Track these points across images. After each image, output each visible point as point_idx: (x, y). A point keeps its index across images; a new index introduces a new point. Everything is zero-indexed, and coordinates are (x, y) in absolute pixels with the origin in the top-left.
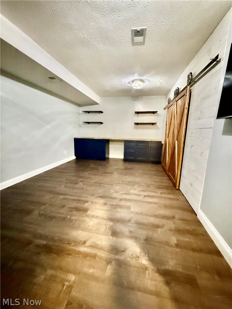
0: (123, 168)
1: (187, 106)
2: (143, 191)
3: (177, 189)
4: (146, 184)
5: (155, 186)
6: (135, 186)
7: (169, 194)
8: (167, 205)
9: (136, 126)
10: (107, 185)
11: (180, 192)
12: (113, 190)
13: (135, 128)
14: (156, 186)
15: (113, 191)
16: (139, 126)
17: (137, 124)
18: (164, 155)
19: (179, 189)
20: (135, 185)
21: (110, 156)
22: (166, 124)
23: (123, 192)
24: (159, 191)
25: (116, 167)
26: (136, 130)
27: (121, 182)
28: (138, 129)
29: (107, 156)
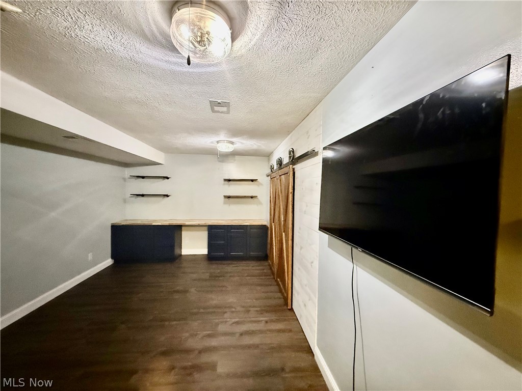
0: (207, 276)
1: (291, 190)
2: (237, 323)
3: (289, 309)
4: (243, 307)
5: (256, 309)
6: (226, 315)
7: (278, 321)
8: (275, 346)
9: (227, 199)
10: (175, 323)
11: (294, 315)
12: (187, 332)
13: (225, 203)
14: (259, 309)
15: (187, 334)
16: (231, 200)
17: (228, 197)
18: (271, 248)
19: (292, 309)
20: (226, 312)
21: (182, 250)
22: (270, 201)
23: (205, 333)
24: (262, 319)
25: (195, 276)
26: (226, 206)
27: (202, 310)
28: (229, 205)
29: (177, 252)
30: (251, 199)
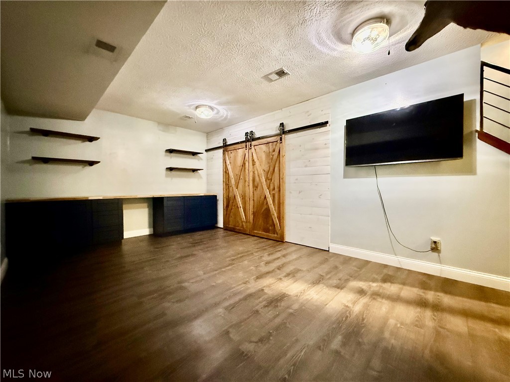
3: (285, 242)
9: (169, 172)
13: (167, 176)
16: (173, 172)
17: (171, 169)
26: (169, 179)
28: (172, 179)
30: (192, 173)
